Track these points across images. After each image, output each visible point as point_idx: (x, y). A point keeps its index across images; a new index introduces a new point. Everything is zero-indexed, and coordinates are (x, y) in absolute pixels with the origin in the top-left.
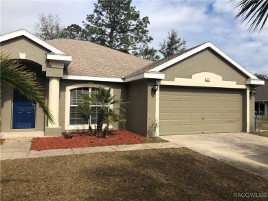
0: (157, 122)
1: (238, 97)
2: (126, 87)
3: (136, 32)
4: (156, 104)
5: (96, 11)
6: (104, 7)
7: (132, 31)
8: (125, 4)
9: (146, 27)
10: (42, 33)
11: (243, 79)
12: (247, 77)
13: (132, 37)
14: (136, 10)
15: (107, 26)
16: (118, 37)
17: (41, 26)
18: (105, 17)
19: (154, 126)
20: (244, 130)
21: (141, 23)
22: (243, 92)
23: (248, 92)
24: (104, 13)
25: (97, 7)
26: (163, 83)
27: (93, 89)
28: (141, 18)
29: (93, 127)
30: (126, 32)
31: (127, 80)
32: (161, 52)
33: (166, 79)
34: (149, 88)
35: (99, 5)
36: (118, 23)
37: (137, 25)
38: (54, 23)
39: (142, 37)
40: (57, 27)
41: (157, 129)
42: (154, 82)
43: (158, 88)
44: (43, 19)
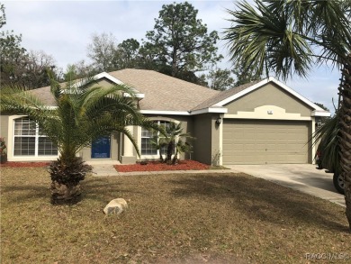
0: (221, 152)
1: (304, 129)
2: (192, 120)
3: (203, 50)
4: (220, 135)
5: (156, 27)
6: (166, 22)
7: (198, 49)
8: (190, 17)
9: (215, 43)
10: (95, 54)
11: (308, 110)
12: (313, 109)
13: (198, 55)
14: (203, 23)
15: (170, 44)
16: (182, 57)
17: (94, 47)
18: (167, 34)
19: (218, 155)
20: (310, 162)
21: (208, 39)
22: (308, 123)
23: (314, 123)
24: (166, 29)
25: (158, 22)
26: (226, 116)
27: (162, 122)
28: (209, 32)
29: (164, 157)
30: (192, 50)
31: (192, 113)
32: (234, 73)
33: (229, 113)
34: (213, 121)
35: (160, 19)
36: (182, 39)
37: (205, 42)
38: (108, 43)
39: (210, 56)
40: (112, 46)
41: (221, 159)
42: (217, 115)
43: (221, 121)
44: (96, 39)
